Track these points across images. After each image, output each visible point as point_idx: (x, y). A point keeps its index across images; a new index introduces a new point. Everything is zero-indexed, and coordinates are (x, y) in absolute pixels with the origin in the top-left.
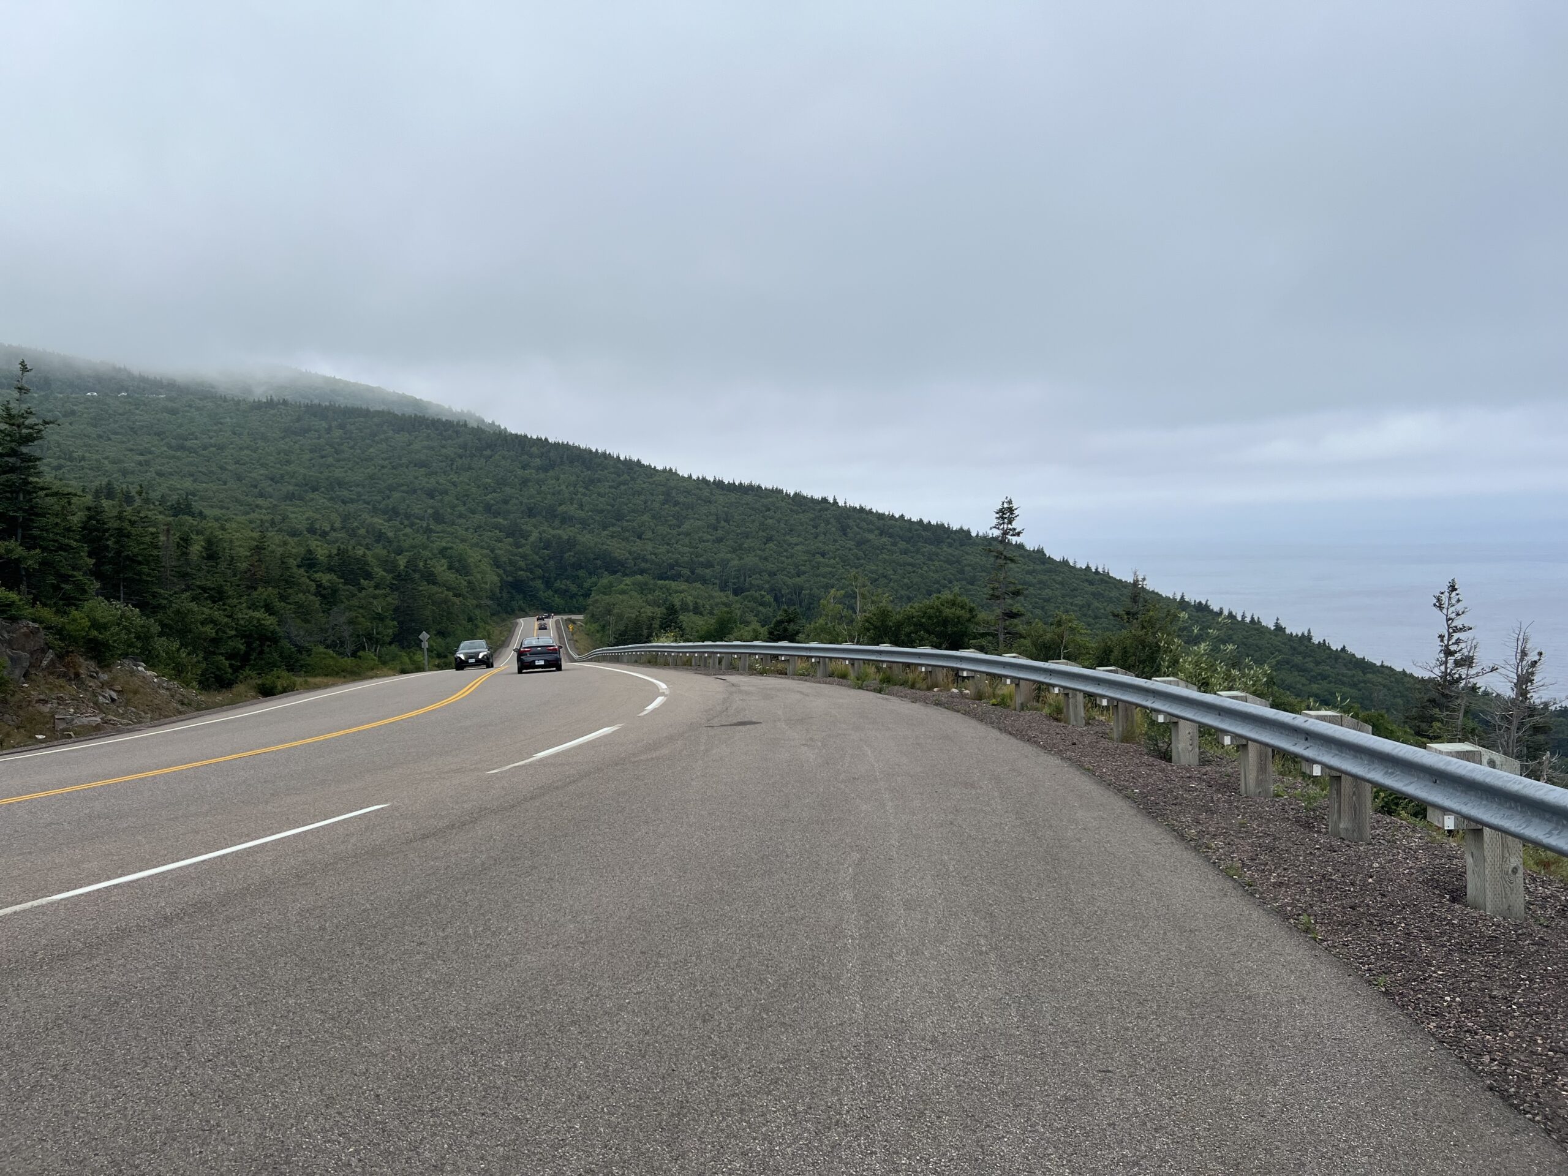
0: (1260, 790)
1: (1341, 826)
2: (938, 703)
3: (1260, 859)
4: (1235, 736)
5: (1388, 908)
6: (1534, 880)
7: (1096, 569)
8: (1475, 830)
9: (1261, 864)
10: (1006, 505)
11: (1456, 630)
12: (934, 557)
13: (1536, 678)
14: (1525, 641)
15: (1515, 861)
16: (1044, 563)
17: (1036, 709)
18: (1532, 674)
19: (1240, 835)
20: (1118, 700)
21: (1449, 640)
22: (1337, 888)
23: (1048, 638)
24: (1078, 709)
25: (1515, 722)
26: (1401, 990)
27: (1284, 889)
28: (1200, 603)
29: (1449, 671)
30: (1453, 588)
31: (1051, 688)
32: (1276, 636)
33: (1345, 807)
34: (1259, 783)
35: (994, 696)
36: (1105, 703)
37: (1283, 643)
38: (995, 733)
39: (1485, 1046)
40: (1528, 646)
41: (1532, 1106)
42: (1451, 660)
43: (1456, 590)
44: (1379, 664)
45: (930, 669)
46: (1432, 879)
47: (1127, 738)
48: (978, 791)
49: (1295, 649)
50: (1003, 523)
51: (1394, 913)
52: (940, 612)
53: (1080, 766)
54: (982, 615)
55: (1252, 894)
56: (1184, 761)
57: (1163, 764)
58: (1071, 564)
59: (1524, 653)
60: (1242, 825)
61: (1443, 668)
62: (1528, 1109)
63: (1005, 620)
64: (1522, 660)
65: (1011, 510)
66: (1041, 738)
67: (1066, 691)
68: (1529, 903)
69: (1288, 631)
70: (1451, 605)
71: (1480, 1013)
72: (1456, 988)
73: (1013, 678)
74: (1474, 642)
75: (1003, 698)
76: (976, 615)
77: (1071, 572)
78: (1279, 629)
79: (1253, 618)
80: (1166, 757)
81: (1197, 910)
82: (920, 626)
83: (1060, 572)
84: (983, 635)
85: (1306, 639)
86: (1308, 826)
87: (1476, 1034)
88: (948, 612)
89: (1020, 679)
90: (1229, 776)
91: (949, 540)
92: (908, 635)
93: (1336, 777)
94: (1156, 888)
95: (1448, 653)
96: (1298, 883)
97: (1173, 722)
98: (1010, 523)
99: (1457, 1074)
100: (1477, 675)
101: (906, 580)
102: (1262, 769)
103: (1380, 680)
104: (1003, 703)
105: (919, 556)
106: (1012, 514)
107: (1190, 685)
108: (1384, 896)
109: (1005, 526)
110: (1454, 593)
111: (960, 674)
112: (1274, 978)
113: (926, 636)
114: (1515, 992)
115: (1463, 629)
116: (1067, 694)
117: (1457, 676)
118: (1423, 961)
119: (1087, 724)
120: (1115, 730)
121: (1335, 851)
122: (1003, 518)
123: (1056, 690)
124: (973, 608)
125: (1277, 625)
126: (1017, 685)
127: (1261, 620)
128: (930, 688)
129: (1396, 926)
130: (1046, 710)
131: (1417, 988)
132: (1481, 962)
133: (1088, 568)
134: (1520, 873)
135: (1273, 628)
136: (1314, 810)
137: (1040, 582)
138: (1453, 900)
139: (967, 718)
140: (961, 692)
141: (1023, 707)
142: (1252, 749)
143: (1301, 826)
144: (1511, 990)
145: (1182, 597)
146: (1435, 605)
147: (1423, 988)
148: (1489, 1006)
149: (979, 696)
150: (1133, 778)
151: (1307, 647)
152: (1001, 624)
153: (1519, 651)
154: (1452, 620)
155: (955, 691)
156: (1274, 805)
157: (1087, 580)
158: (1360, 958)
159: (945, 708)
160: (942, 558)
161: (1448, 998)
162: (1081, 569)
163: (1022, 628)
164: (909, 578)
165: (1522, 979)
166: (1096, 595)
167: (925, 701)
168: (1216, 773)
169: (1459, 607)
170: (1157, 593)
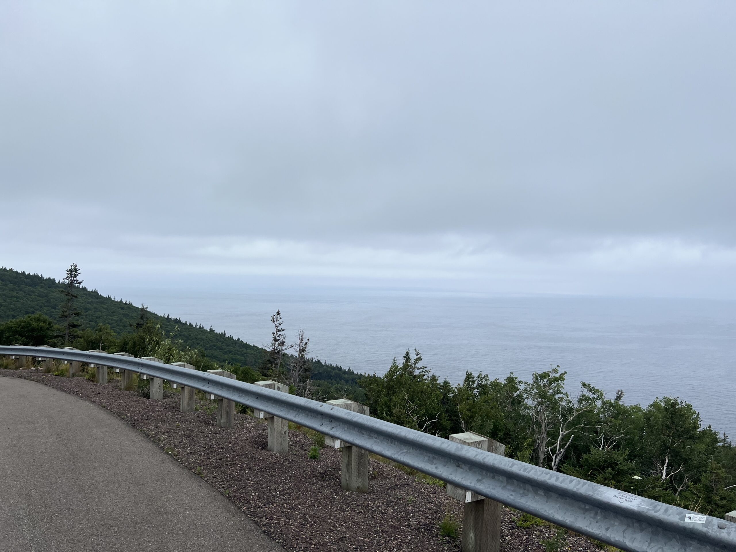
0: (189, 408)
1: (222, 421)
2: (21, 377)
3: (183, 442)
4: (179, 384)
5: (235, 456)
6: (293, 435)
7: (126, 302)
8: (270, 417)
9: (183, 445)
10: (73, 268)
11: (279, 331)
12: (31, 293)
13: (307, 349)
14: (302, 335)
15: (286, 428)
16: (97, 298)
17: (81, 376)
18: (305, 348)
19: (176, 431)
20: (125, 369)
21: (276, 335)
22: (215, 451)
23: (93, 338)
24: (104, 375)
25: (298, 368)
26: (235, 494)
27: (192, 455)
28: (176, 319)
29: (276, 348)
30: (278, 313)
31: (89, 365)
32: (210, 334)
33: (224, 412)
34: (189, 405)
35: (57, 370)
36: (118, 371)
37: (213, 337)
38: (54, 391)
39: (264, 513)
40: (304, 337)
41: (279, 536)
42: (277, 343)
43: (279, 314)
44: (252, 345)
45: (18, 357)
46: (255, 441)
47: (128, 388)
48: (36, 425)
49: (218, 340)
50: (71, 277)
51: (237, 459)
52: (30, 324)
53: (100, 405)
54: (55, 326)
55: (177, 460)
56: (155, 398)
57: (145, 400)
58: (112, 299)
59: (302, 340)
60: (178, 426)
61: (274, 347)
62: (277, 538)
63: (70, 329)
64: (301, 342)
65: (76, 270)
66: (81, 392)
67: (98, 366)
68: (291, 445)
69: (215, 332)
70: (277, 320)
71: (265, 498)
72: (257, 488)
73: (68, 361)
74: (285, 336)
75: (62, 371)
76: (53, 326)
77: (112, 303)
78: (212, 331)
79: (200, 326)
80: (147, 396)
81: (148, 473)
82: (15, 332)
83: (106, 303)
84: (56, 337)
85: (223, 335)
86: (208, 423)
87: (262, 508)
88: (35, 324)
89: (72, 360)
90: (176, 403)
91: (42, 284)
92: (8, 338)
93: (220, 400)
94: (129, 465)
95: (276, 340)
96: (198, 451)
97: (151, 379)
98: (75, 277)
99: (251, 529)
100: (286, 349)
101: (12, 306)
102: (191, 398)
103: (253, 352)
104: (62, 374)
105: (21, 292)
106: (77, 272)
107: (160, 360)
108: (234, 451)
109: (72, 279)
110: (279, 315)
111: (37, 359)
112: (179, 500)
113: (20, 338)
114: (279, 486)
115: (281, 330)
116: (98, 368)
117: (279, 350)
118: (246, 479)
119: (109, 382)
120: (122, 384)
121: (217, 434)
122: (71, 274)
123: (92, 366)
124: (51, 322)
125: (211, 329)
126: (71, 364)
127: (204, 327)
128: (17, 368)
129: (237, 464)
130: (87, 377)
131: (241, 492)
132: (268, 475)
133: (121, 301)
134: (287, 434)
135: (209, 330)
136: (212, 415)
137: (95, 308)
138: (262, 449)
139: (38, 384)
140: (37, 369)
141: (73, 375)
142: (186, 389)
143: (205, 423)
144: (278, 485)
145: (168, 316)
146: (272, 320)
147: (244, 491)
148: (268, 494)
149: (48, 371)
150: (128, 408)
151: (223, 339)
152: (67, 331)
153: (300, 339)
154: (278, 326)
155: (33, 368)
156: (194, 415)
157: (120, 308)
158: (220, 482)
159: (25, 379)
160: (37, 294)
161: (253, 494)
162: (117, 302)
163: (79, 333)
164: (14, 305)
165: (283, 480)
166: (125, 315)
167: (13, 376)
168: (170, 402)
169: (280, 321)
170: (156, 314)
